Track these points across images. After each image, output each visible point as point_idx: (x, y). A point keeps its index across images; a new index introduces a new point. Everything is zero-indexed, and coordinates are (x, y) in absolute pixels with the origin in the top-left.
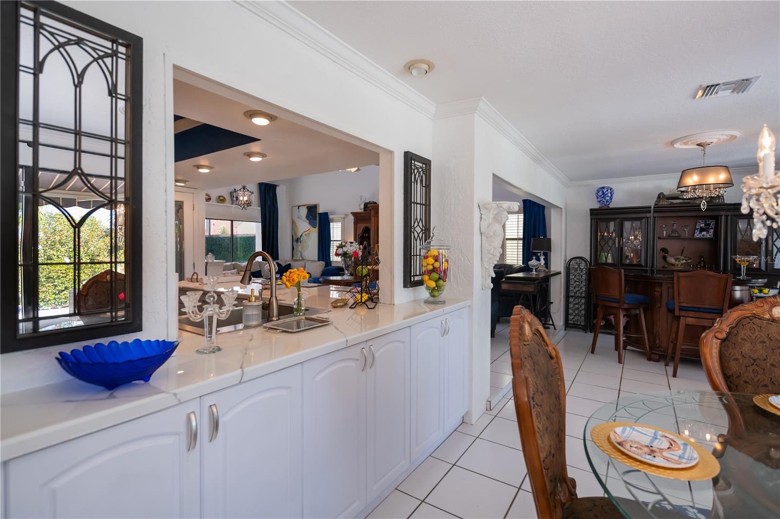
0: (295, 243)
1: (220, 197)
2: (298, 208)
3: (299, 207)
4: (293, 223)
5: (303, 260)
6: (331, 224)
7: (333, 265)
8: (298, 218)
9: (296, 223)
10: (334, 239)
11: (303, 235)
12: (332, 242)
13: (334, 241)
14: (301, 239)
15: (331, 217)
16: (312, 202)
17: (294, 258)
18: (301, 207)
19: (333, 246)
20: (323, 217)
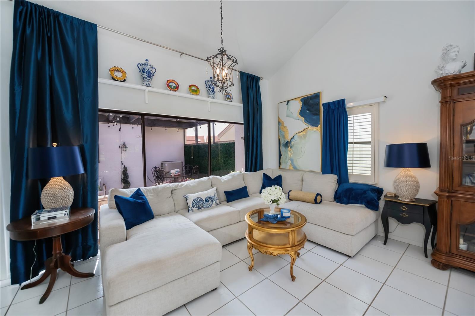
0: (283, 149)
1: (190, 86)
3: (288, 101)
4: (279, 123)
5: (295, 168)
6: (350, 118)
7: (352, 180)
8: (288, 116)
9: (283, 123)
10: (356, 141)
11: (296, 137)
12: (350, 146)
13: (355, 143)
14: (292, 143)
15: (348, 105)
17: (282, 167)
18: (291, 102)
19: (353, 151)
20: (332, 108)
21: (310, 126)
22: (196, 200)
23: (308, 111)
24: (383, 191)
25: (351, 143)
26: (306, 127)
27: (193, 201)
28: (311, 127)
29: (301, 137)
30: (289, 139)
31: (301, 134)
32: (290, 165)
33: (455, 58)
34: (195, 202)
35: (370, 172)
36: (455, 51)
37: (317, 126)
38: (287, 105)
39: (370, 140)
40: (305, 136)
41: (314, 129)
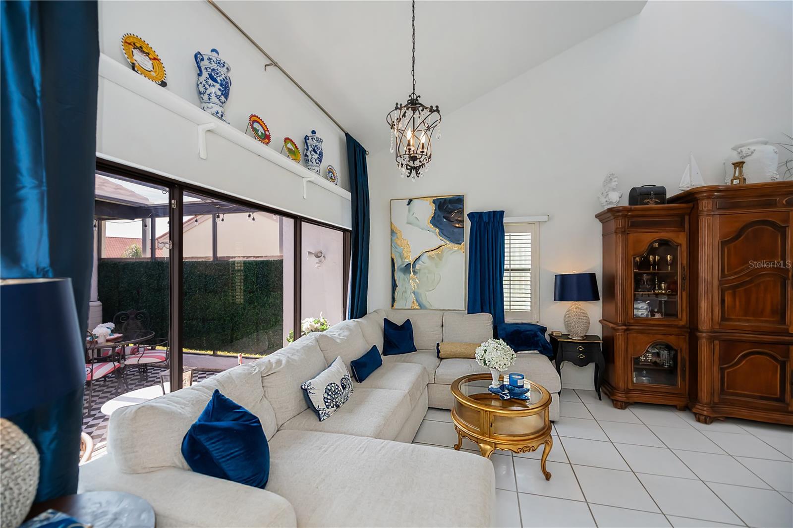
0: (399, 275)
2: (409, 204)
4: (393, 232)
5: (423, 307)
6: (507, 237)
7: (508, 320)
8: (409, 223)
9: (400, 234)
10: (512, 267)
11: (424, 258)
12: (506, 274)
13: (512, 270)
14: (418, 267)
15: (507, 219)
16: (448, 191)
17: (396, 306)
18: (415, 202)
19: (510, 280)
20: (485, 221)
21: (448, 242)
22: (329, 390)
23: (445, 220)
24: (546, 330)
25: (508, 270)
26: (443, 243)
27: (326, 392)
28: (450, 245)
29: (433, 258)
30: (411, 260)
31: (433, 253)
32: (413, 302)
33: (615, 187)
34: (328, 394)
35: (529, 308)
36: (615, 181)
37: (460, 244)
38: (407, 205)
39: (529, 267)
40: (440, 257)
41: (456, 247)
